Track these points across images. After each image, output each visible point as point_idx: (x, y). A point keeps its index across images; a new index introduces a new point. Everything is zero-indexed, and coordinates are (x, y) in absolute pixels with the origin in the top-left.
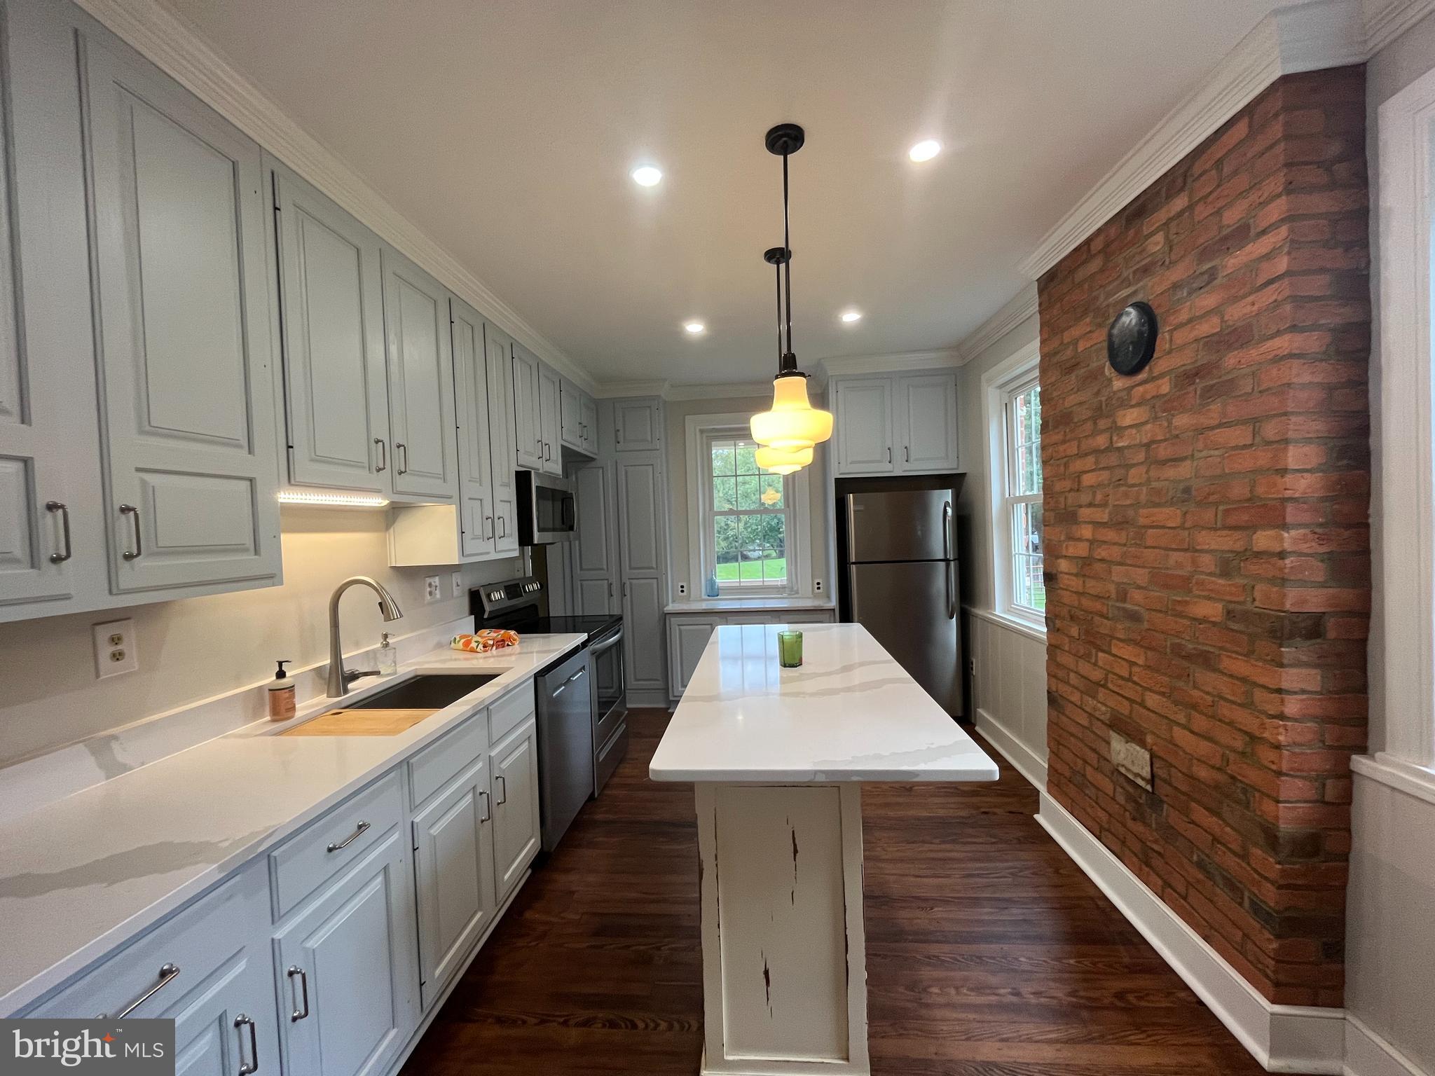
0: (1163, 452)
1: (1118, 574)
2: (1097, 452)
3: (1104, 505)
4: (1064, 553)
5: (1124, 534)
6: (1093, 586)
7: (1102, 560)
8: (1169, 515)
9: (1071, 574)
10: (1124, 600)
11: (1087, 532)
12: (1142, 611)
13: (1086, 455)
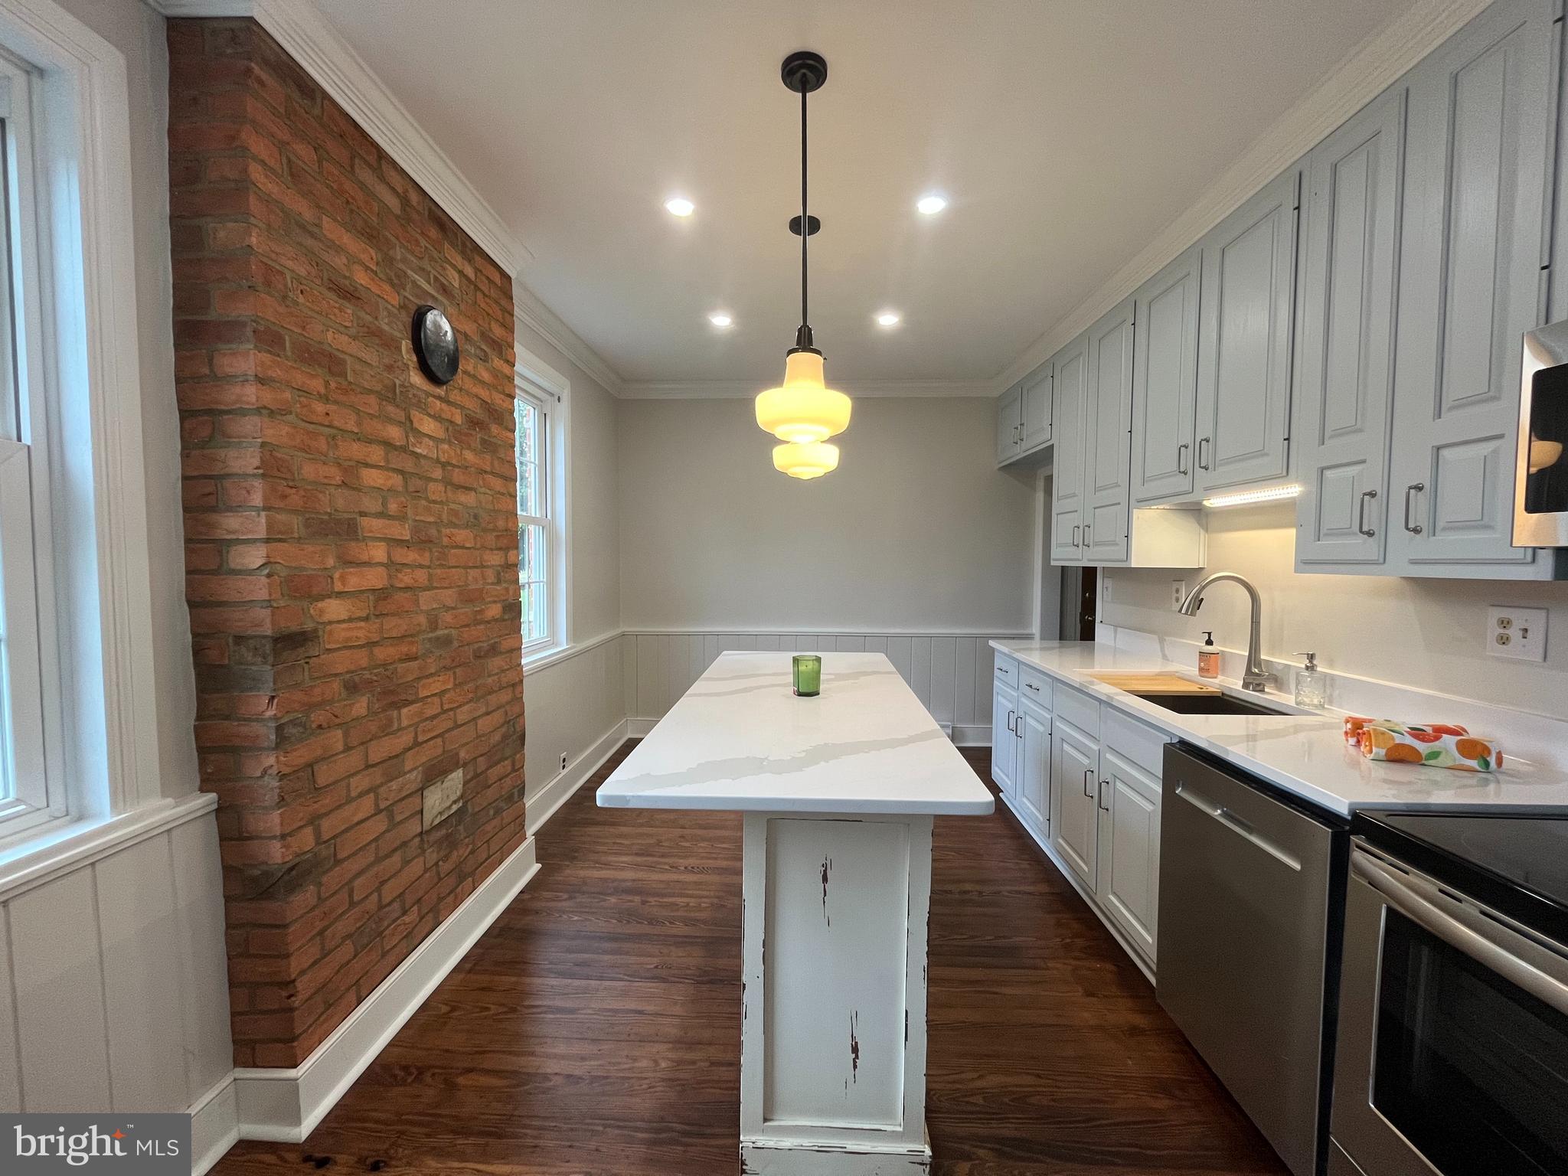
0: (458, 477)
1: (426, 600)
2: (387, 444)
3: (401, 518)
6: (394, 626)
7: (407, 588)
8: (463, 536)
9: (360, 619)
10: (436, 628)
11: (379, 553)
12: (454, 632)
13: (370, 442)
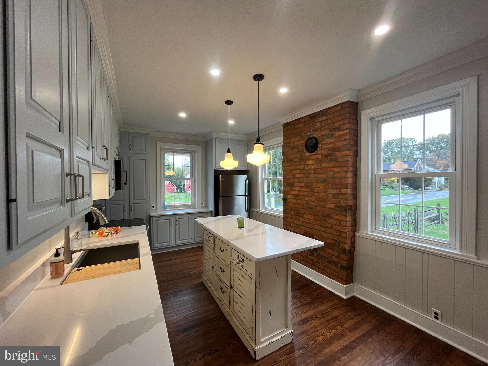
0: (319, 171)
1: (307, 198)
2: (300, 169)
3: (302, 182)
4: (290, 193)
5: (308, 189)
6: (299, 202)
7: (302, 195)
8: (321, 185)
9: (293, 199)
10: (309, 205)
11: (297, 188)
12: (314, 207)
13: (297, 170)
